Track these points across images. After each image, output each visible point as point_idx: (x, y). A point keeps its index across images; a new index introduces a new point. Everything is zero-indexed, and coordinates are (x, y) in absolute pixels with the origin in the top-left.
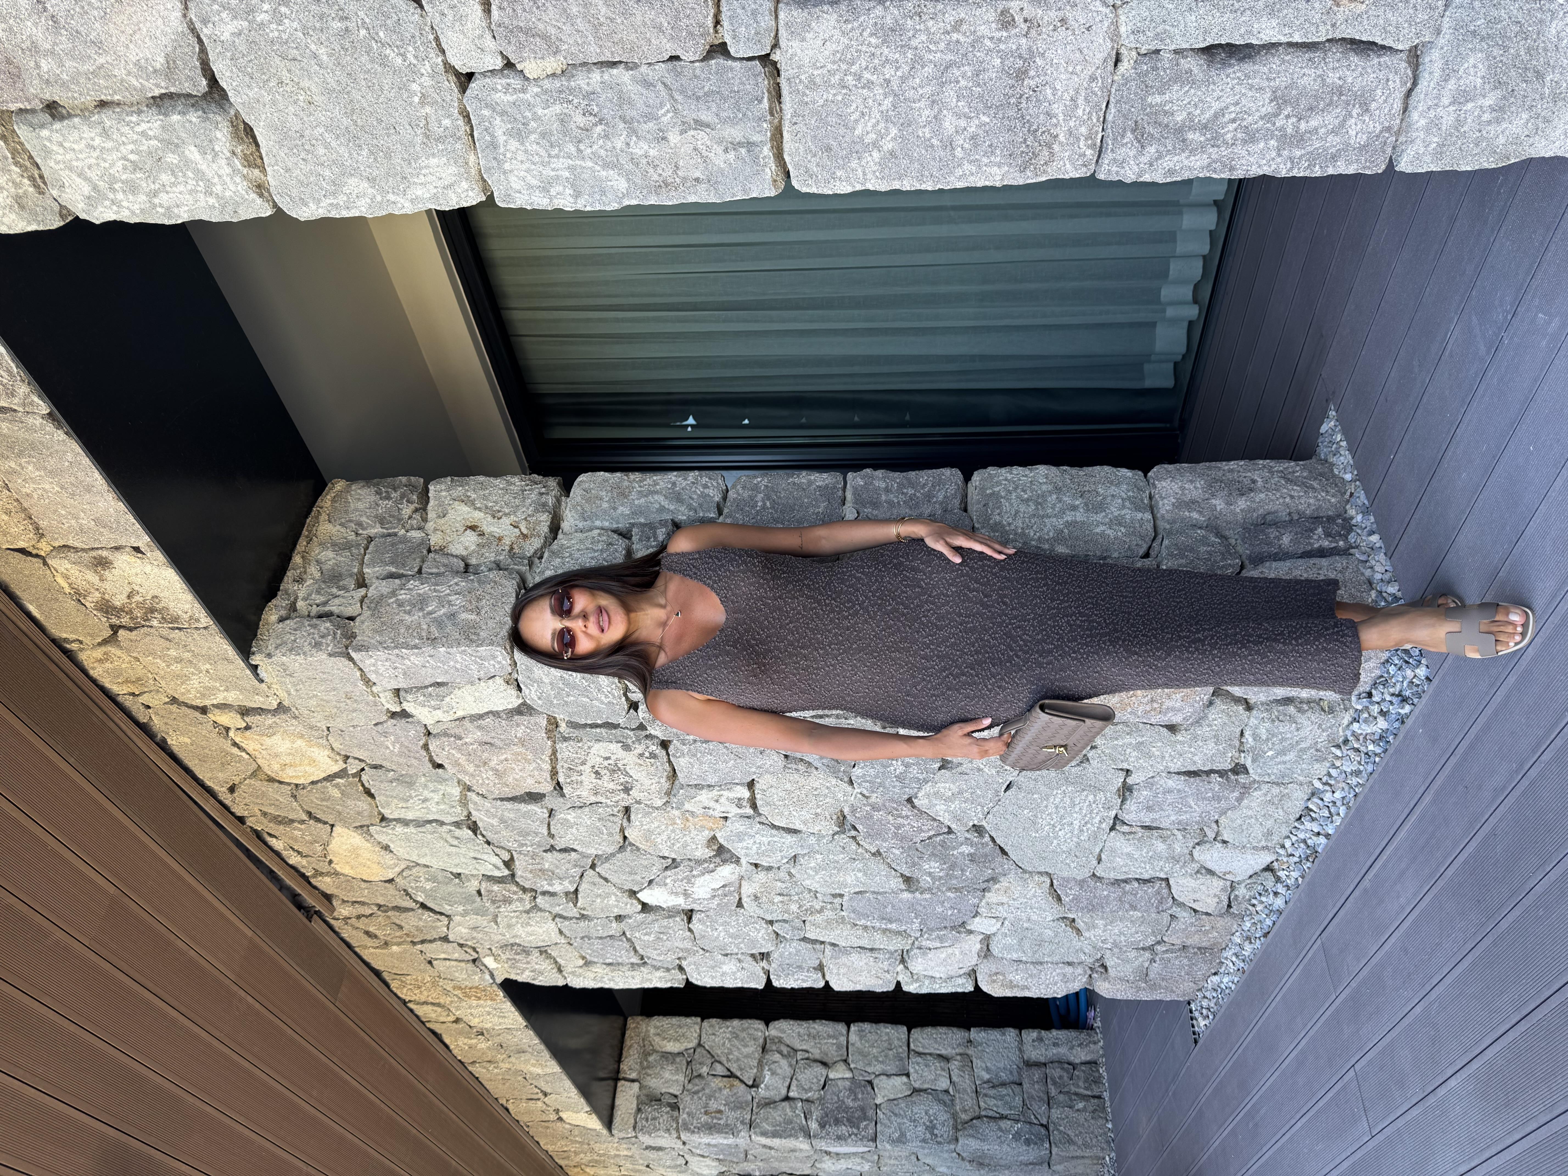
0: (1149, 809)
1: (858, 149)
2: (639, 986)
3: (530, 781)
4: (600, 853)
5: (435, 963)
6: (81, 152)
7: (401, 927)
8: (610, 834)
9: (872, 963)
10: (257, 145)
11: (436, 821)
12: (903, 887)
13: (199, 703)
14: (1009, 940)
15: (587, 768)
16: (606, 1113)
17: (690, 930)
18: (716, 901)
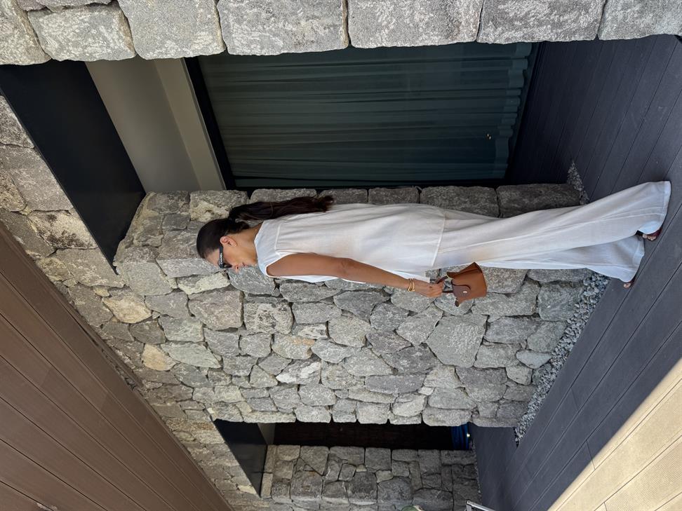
0: (497, 334)
1: (379, 28)
2: (275, 422)
3: (232, 322)
4: (260, 356)
5: (186, 411)
6: (56, 28)
7: (171, 394)
8: (266, 348)
9: (377, 410)
10: (129, 27)
11: (190, 342)
12: (391, 373)
13: (89, 284)
14: (437, 398)
15: (256, 315)
16: (258, 487)
17: (298, 394)
18: (310, 380)
